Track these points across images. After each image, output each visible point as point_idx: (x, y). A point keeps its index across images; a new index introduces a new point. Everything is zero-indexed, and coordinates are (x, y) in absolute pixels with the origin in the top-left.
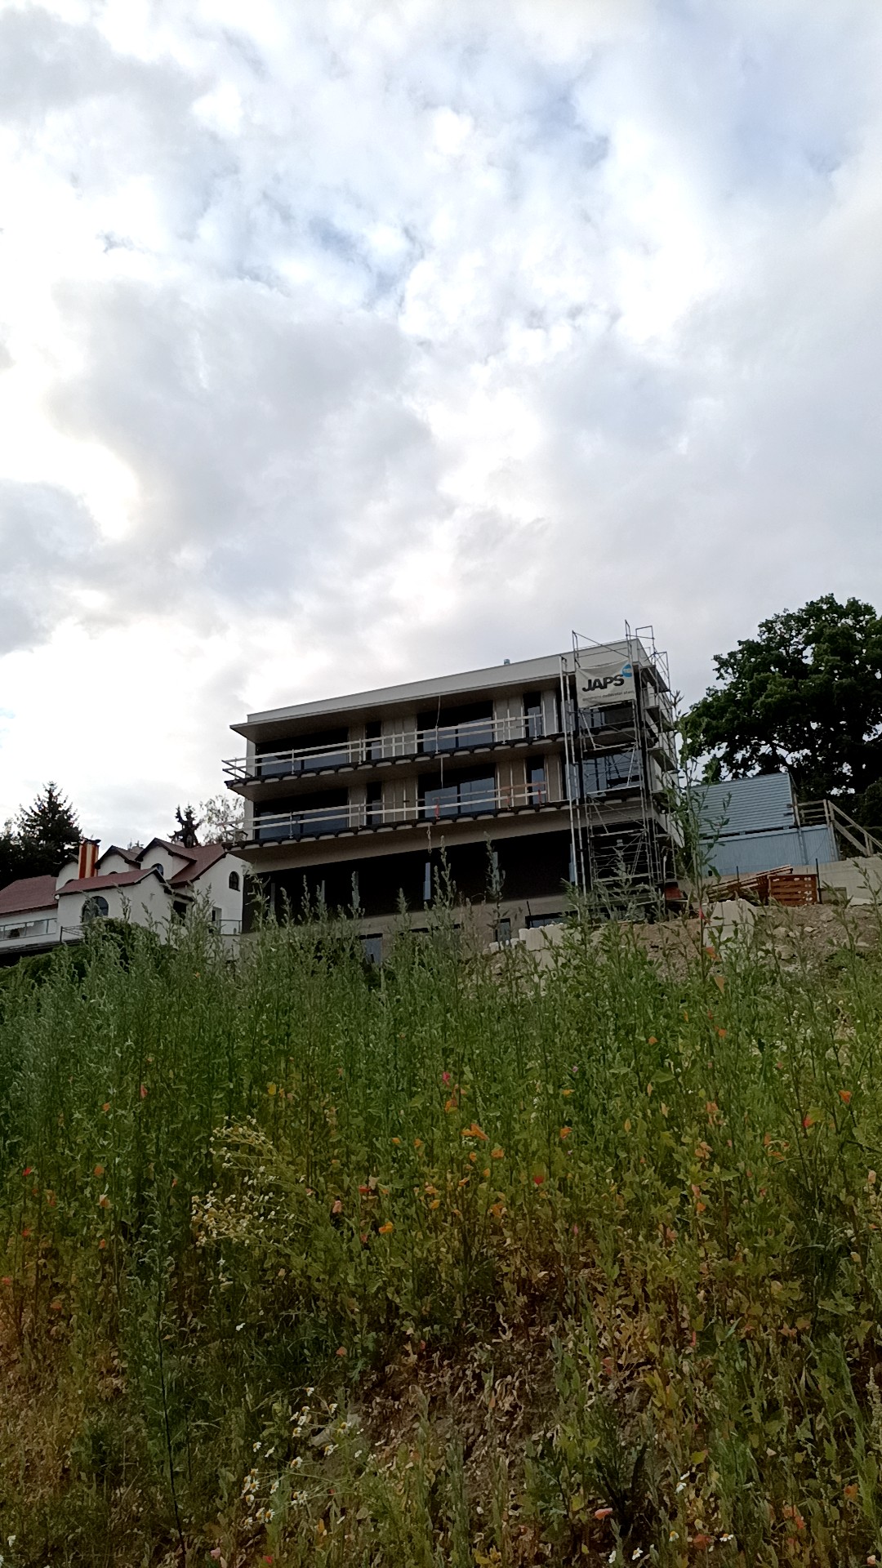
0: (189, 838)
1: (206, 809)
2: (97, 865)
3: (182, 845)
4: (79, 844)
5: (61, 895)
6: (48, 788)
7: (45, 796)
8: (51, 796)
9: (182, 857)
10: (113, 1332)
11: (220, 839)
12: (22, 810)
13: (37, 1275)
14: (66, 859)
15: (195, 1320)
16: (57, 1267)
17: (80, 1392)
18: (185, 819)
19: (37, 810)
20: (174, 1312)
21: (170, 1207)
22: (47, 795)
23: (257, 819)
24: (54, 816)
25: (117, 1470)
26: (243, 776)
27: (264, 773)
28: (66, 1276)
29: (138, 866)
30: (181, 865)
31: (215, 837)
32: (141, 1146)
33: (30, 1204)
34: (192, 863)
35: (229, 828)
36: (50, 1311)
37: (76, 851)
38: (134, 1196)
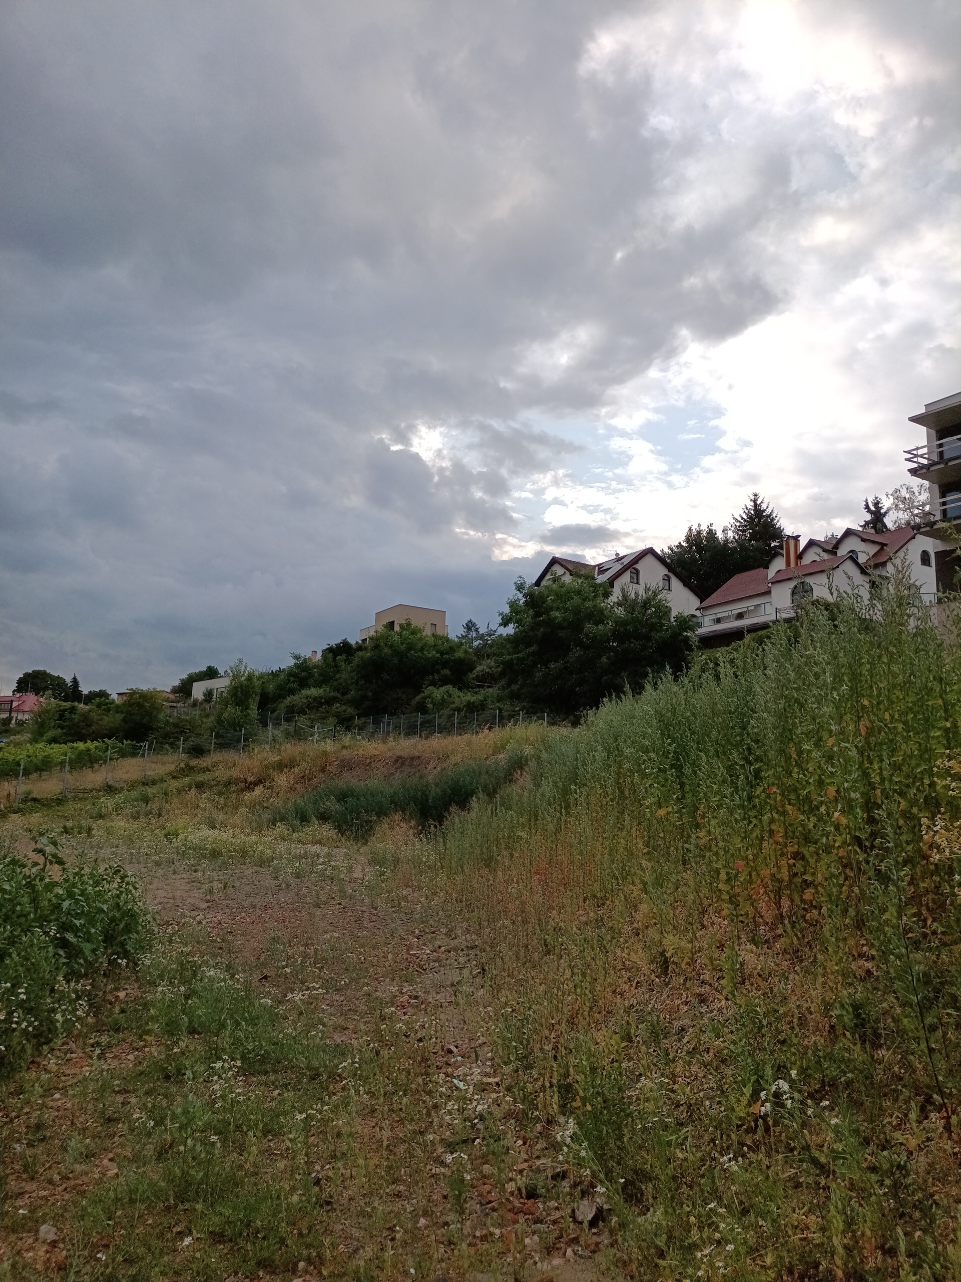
0: (879, 525)
1: (891, 498)
2: (800, 557)
3: (873, 531)
4: (782, 541)
5: (772, 583)
6: (753, 498)
7: (750, 505)
8: (756, 505)
9: (873, 542)
10: (860, 924)
11: (908, 523)
12: (734, 518)
13: (789, 872)
14: (773, 554)
15: (935, 924)
16: (804, 867)
17: (837, 968)
18: (873, 508)
19: (745, 517)
20: (914, 915)
21: (900, 828)
22: (752, 504)
23: (943, 500)
24: (760, 521)
25: (878, 1036)
26: (925, 462)
27: (946, 456)
28: (813, 874)
29: (835, 553)
30: (873, 549)
31: (903, 522)
32: (865, 774)
33: (776, 816)
34: (883, 545)
35: (916, 511)
36: (802, 901)
37: (781, 547)
38: (865, 815)
